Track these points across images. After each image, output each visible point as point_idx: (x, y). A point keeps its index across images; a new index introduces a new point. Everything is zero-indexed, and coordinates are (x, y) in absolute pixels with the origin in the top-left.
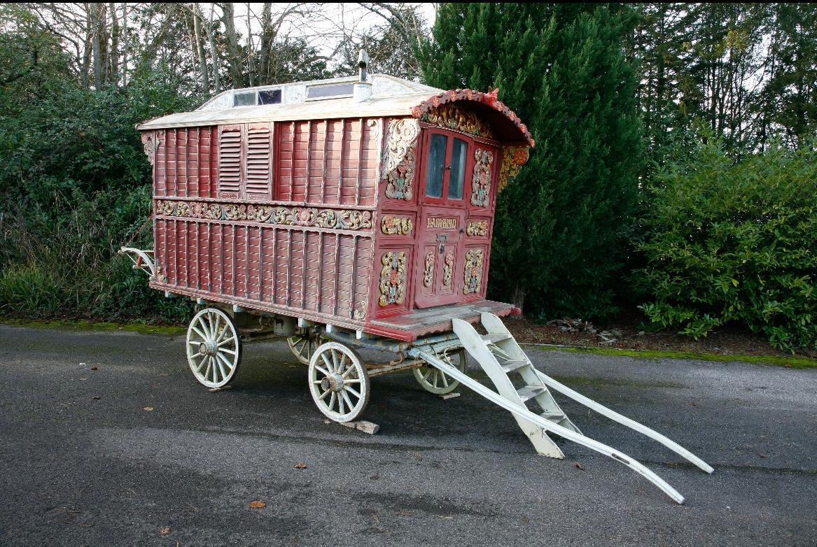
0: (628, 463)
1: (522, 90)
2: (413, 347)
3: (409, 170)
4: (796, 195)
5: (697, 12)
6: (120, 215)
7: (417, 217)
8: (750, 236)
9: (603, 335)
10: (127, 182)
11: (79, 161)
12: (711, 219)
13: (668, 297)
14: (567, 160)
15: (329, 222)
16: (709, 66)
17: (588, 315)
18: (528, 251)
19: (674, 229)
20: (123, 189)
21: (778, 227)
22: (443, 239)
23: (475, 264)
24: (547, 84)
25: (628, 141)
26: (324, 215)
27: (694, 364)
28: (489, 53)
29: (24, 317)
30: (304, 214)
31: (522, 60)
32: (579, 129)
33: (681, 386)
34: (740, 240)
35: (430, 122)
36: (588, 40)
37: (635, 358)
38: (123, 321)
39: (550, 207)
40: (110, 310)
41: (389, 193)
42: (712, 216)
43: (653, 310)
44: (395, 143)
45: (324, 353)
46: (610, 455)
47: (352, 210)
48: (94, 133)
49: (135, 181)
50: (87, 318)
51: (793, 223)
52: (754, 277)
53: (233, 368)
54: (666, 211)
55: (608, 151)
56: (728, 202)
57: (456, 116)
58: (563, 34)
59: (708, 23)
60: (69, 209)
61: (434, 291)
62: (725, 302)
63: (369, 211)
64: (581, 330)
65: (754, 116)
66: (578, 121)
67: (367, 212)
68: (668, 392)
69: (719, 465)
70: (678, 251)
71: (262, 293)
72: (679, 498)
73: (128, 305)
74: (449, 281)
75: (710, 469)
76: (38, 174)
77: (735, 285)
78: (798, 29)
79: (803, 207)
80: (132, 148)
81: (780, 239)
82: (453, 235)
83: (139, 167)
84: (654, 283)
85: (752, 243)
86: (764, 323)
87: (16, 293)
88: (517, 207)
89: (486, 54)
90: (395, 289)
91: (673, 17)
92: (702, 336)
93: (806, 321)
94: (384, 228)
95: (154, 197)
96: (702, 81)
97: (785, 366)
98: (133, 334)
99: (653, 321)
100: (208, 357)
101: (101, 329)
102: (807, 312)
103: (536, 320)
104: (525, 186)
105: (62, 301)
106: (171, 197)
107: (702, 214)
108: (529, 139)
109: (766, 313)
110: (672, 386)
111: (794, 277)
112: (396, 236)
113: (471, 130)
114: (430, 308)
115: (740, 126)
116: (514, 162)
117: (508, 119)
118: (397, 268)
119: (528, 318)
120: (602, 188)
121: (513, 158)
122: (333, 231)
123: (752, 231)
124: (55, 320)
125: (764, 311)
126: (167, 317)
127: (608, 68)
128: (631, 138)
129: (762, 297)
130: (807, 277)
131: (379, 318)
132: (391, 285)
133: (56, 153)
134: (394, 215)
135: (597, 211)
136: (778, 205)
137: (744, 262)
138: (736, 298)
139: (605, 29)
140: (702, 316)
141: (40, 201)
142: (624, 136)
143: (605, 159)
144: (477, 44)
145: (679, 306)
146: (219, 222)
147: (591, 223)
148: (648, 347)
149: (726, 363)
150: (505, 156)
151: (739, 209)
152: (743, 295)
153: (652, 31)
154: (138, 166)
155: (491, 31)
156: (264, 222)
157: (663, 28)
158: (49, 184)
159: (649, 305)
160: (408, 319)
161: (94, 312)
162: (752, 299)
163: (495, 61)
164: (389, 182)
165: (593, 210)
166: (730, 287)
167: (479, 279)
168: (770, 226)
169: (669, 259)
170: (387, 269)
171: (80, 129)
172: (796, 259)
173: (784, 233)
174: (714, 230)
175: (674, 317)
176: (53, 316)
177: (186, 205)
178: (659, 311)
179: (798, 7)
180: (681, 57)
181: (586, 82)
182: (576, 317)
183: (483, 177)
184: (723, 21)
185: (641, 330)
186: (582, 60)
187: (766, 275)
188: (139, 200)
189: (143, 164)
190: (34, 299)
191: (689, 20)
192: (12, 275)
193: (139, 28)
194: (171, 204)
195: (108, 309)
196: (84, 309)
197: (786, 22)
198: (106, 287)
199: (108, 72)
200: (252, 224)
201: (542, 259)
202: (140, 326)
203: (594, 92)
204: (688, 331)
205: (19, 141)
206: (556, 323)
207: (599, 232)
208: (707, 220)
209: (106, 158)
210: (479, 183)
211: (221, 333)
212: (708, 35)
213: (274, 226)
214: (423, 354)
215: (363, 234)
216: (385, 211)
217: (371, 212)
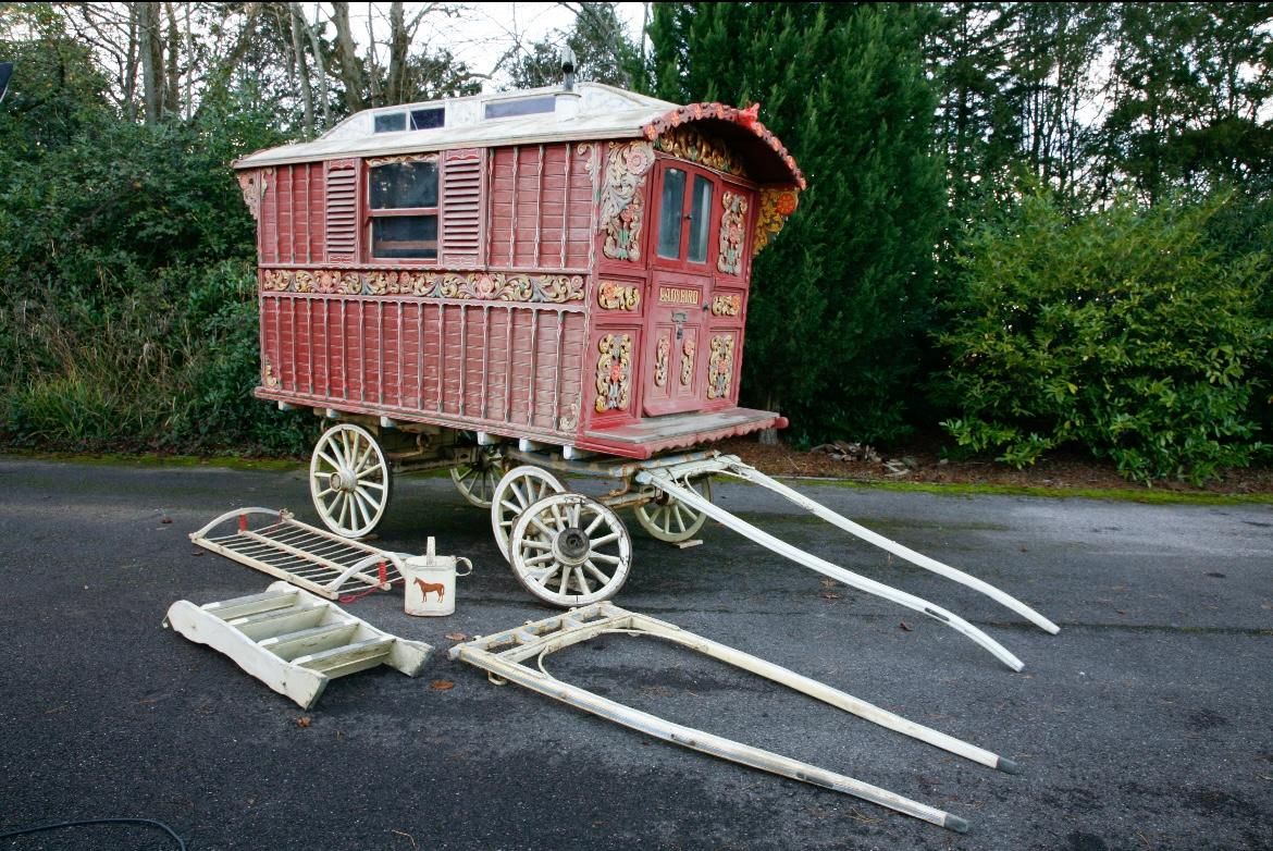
0: (947, 620)
1: (778, 115)
2: (642, 470)
3: (636, 218)
4: (1153, 266)
5: (1012, 13)
6: (195, 302)
7: (646, 285)
8: (1093, 324)
9: (890, 465)
10: (202, 255)
11: (133, 224)
12: (1040, 300)
13: (981, 411)
14: (843, 215)
15: (522, 293)
16: (1030, 89)
17: (869, 438)
18: (788, 345)
19: (989, 314)
20: (198, 265)
21: (1129, 310)
22: (680, 319)
23: (723, 356)
24: (814, 107)
25: (925, 190)
26: (515, 282)
27: (1018, 500)
28: (731, 63)
29: (63, 449)
30: (485, 283)
31: (777, 73)
32: (858, 171)
33: (1003, 529)
34: (1079, 328)
35: (663, 151)
36: (870, 45)
37: (938, 494)
38: (206, 453)
39: (819, 283)
40: (186, 438)
41: (609, 249)
42: (1041, 297)
43: (960, 428)
44: (618, 177)
45: (514, 481)
46: (923, 610)
47: (556, 274)
48: (154, 183)
49: (215, 253)
50: (154, 449)
51: (1150, 304)
52: (1098, 382)
53: (380, 508)
54: (978, 289)
55: (898, 202)
56: (1063, 276)
57: (699, 144)
58: (836, 37)
59: (1028, 29)
60: (120, 295)
61: (668, 390)
62: (1058, 415)
63: (581, 275)
64: (860, 458)
65: (1092, 160)
66: (856, 161)
67: (578, 277)
68: (987, 535)
69: (1065, 624)
70: (995, 345)
71: (423, 398)
72: (1017, 664)
73: (213, 430)
74: (688, 379)
75: (1054, 629)
76: (74, 243)
77: (1073, 392)
78: (1149, 39)
79: (1164, 283)
80: (210, 205)
81: (1133, 327)
82: (694, 312)
83: (220, 232)
84: (962, 390)
85: (1095, 332)
86: (1111, 445)
87: (50, 415)
88: (771, 282)
89: (726, 64)
90: (616, 387)
91: (979, 20)
92: (1028, 463)
93: (1167, 440)
94: (602, 300)
95: (261, 265)
96: (1020, 112)
97: (1140, 502)
98: (223, 470)
99: (961, 443)
100: (344, 494)
101: (177, 463)
102: (1168, 428)
103: (797, 446)
104: (783, 252)
105: (117, 426)
106: (285, 265)
107: (1028, 293)
108: (798, 178)
109: (1114, 430)
110: (992, 527)
111: (1151, 380)
112: (618, 311)
113: (717, 165)
114: (665, 416)
115: (1072, 175)
116: (777, 211)
117: (769, 148)
118: (620, 358)
119: (785, 442)
120: (889, 256)
121: (775, 205)
122: (529, 305)
123: (1095, 317)
124: (109, 453)
125: (1111, 428)
126: (270, 446)
127: (899, 84)
128: (930, 185)
129: (1109, 409)
130: (1169, 379)
131: (596, 427)
132: (612, 381)
133: (99, 214)
134: (616, 282)
135: (884, 288)
136: (1130, 280)
137: (1085, 358)
138: (1074, 411)
139: (892, 30)
140: (1026, 437)
141: (78, 283)
142: (921, 182)
143: (894, 214)
144: (712, 50)
145: (995, 422)
146: (358, 298)
147: (875, 305)
148: (954, 480)
149: (1062, 499)
150: (764, 203)
151: (1078, 285)
152: (1083, 406)
153: (950, 40)
154: (218, 232)
155: (733, 31)
156: (425, 296)
157: (966, 36)
158: (90, 258)
159: (955, 422)
160: (635, 430)
161: (163, 441)
162: (1096, 412)
163: (738, 74)
164: (609, 235)
165: (877, 287)
166: (1066, 394)
167: (728, 376)
168: (1120, 308)
169: (983, 358)
170: (605, 359)
171: (134, 176)
172: (1154, 354)
173: (1138, 319)
174: (1044, 315)
175: (990, 438)
176: (105, 447)
177: (308, 275)
178: (969, 429)
179: (1150, 10)
180: (990, 76)
181: (867, 105)
182: (851, 440)
183: (733, 232)
184: (1049, 26)
185: (943, 458)
186: (863, 74)
187: (1114, 378)
188: (222, 280)
189: (225, 228)
190: (76, 425)
191: (1000, 25)
192: (42, 389)
193: (206, 35)
194: (287, 275)
195: (183, 436)
196: (149, 438)
197: (1134, 29)
198: (180, 404)
199: (164, 98)
200: (408, 299)
201: (806, 357)
202: (231, 459)
203: (878, 119)
204: (1009, 457)
205: (43, 196)
206: (825, 449)
207: (885, 319)
208: (1035, 301)
209: (172, 219)
210: (729, 240)
211: (362, 460)
212: (1028, 46)
213: (441, 302)
214: (656, 479)
215: (573, 308)
216: (603, 276)
217: (584, 276)
